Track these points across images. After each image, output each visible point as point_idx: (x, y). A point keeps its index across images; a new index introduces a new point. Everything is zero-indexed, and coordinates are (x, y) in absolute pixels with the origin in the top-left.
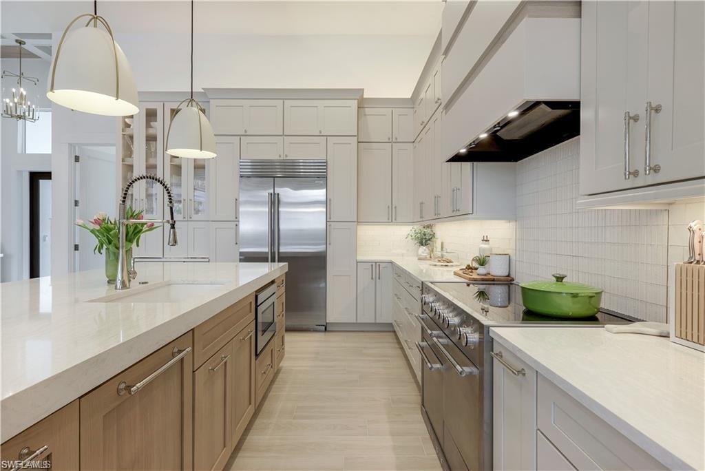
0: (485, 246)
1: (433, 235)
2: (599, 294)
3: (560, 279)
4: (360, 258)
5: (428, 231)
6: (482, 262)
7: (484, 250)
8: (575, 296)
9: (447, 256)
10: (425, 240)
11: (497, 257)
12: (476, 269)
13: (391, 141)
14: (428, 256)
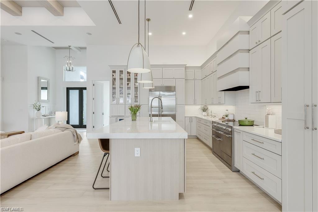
0: (227, 112)
1: (207, 109)
2: (254, 121)
3: (246, 118)
4: (186, 116)
5: (206, 107)
6: (227, 116)
7: (227, 113)
8: (249, 121)
9: (214, 115)
10: (205, 110)
11: (230, 115)
12: (225, 118)
13: (194, 79)
14: (207, 115)
